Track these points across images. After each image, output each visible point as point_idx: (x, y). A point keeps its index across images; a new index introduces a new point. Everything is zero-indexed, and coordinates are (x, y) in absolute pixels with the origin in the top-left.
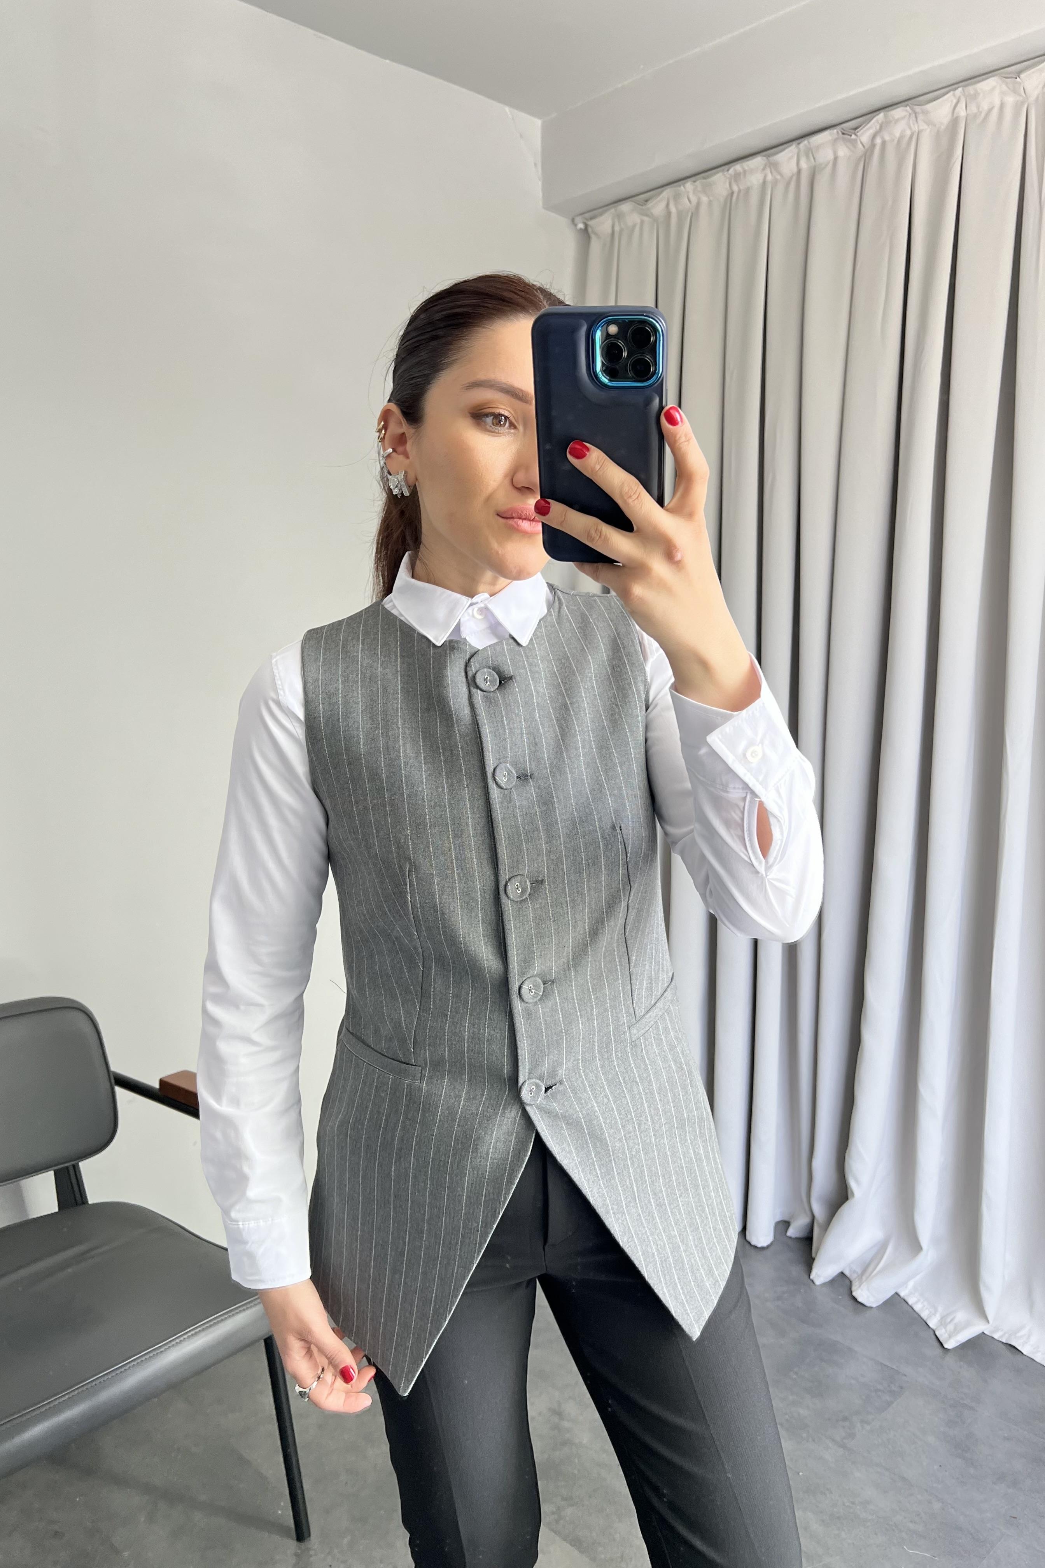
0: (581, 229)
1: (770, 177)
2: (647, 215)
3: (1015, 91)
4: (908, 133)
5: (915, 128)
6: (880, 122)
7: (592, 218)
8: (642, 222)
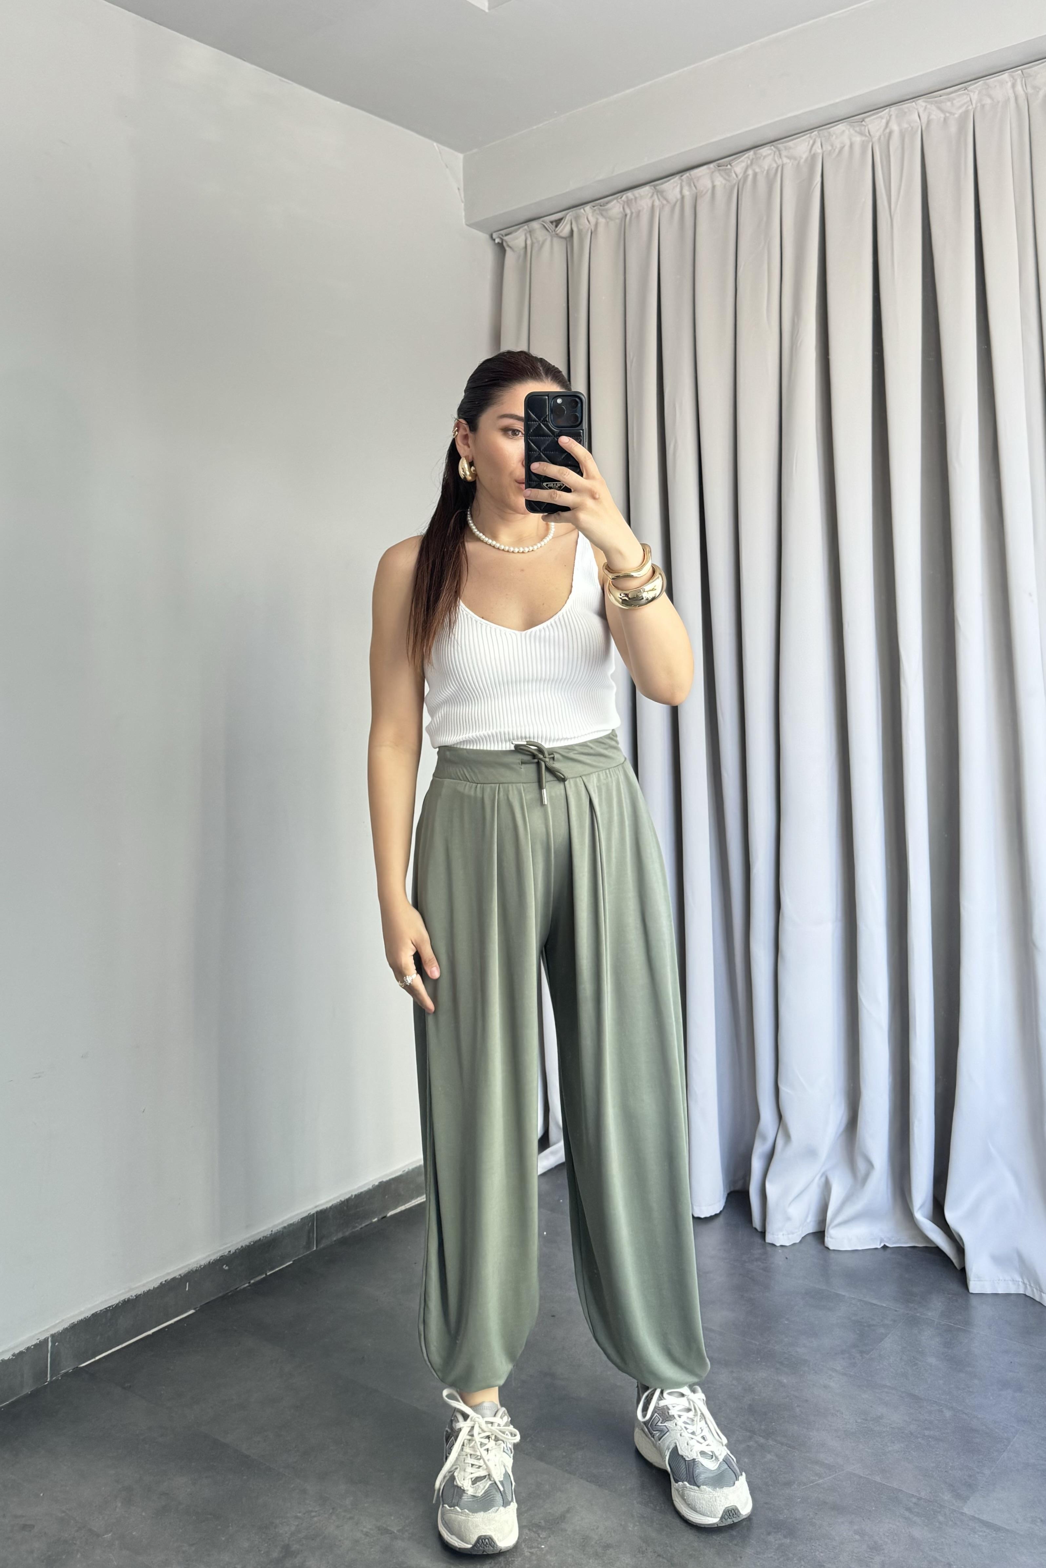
0: (498, 243)
1: (657, 203)
3: (861, 134)
4: (775, 165)
5: (779, 162)
6: (751, 158)
7: (507, 234)
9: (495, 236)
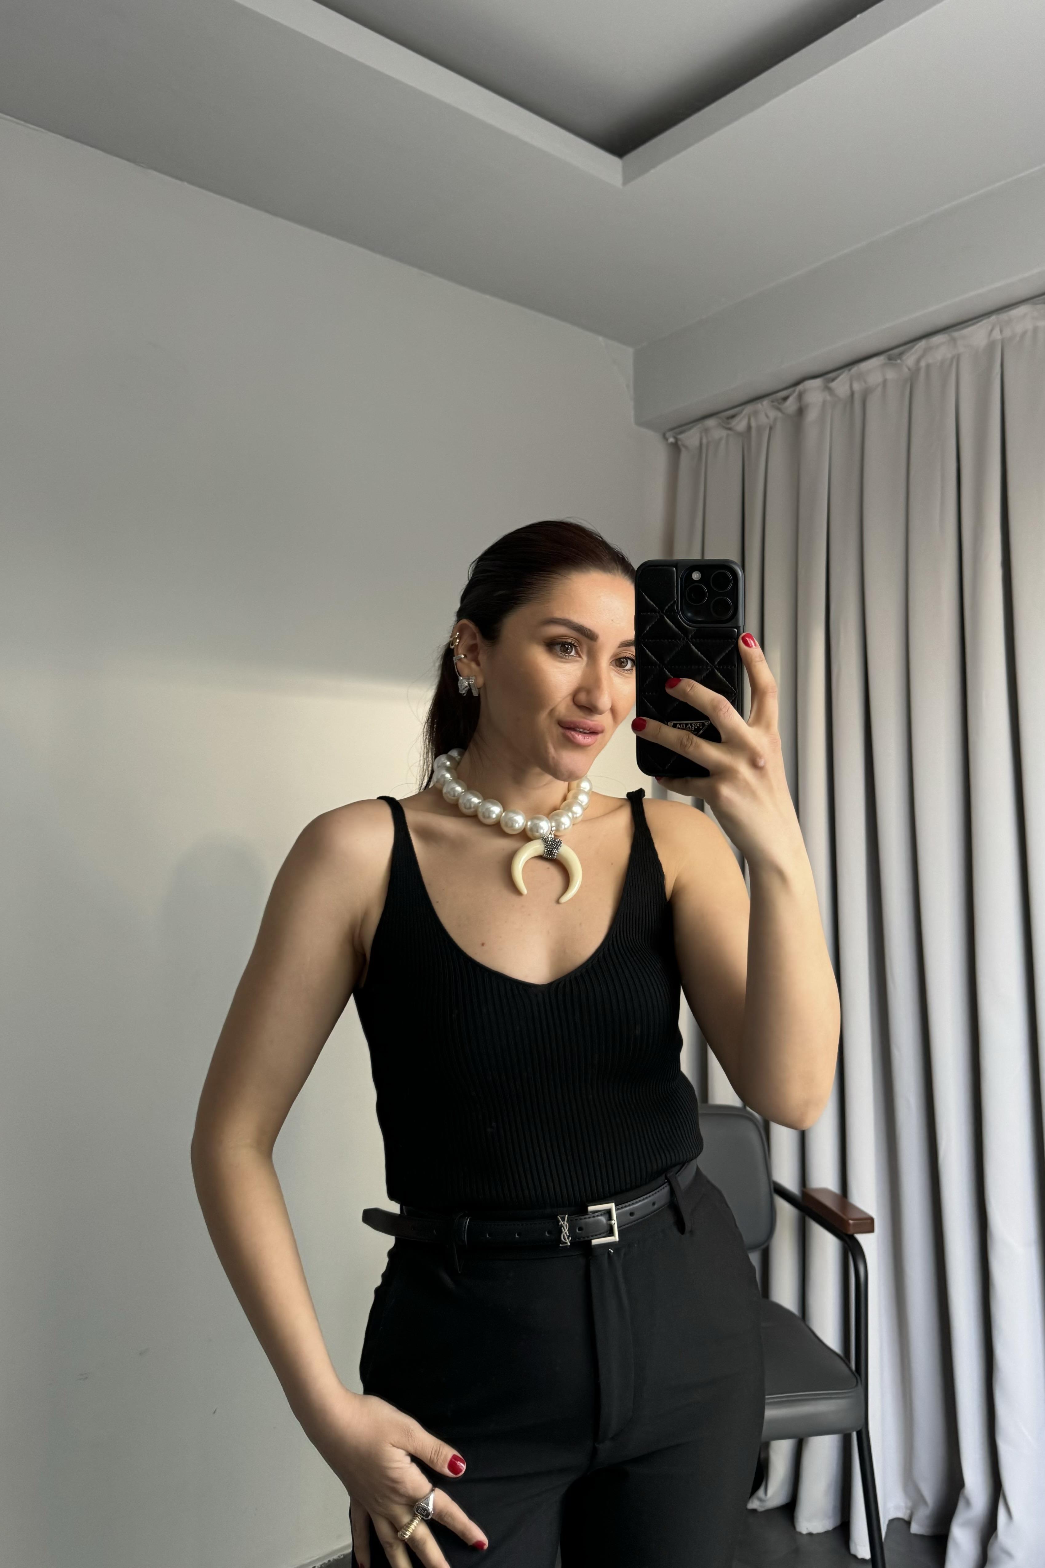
0: (672, 444)
2: (730, 429)
4: (949, 356)
5: (954, 351)
6: (922, 349)
7: (681, 433)
8: (728, 436)
9: (668, 435)
